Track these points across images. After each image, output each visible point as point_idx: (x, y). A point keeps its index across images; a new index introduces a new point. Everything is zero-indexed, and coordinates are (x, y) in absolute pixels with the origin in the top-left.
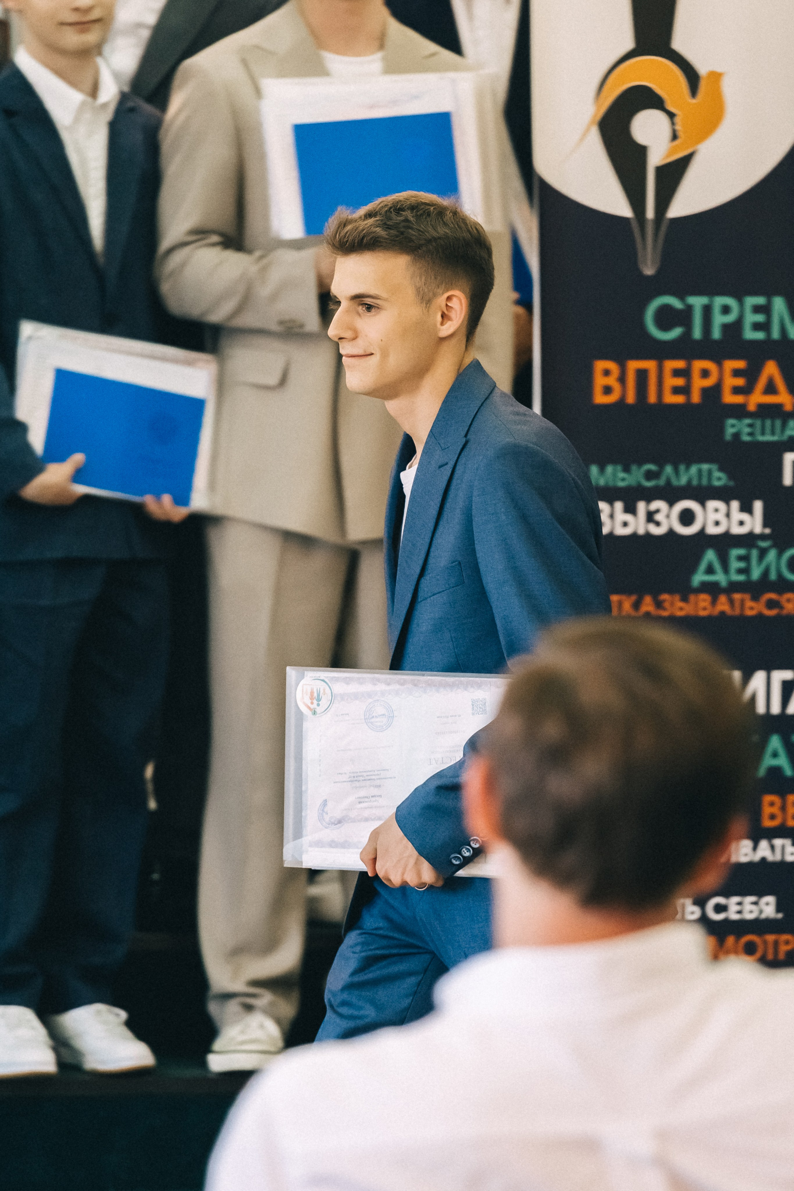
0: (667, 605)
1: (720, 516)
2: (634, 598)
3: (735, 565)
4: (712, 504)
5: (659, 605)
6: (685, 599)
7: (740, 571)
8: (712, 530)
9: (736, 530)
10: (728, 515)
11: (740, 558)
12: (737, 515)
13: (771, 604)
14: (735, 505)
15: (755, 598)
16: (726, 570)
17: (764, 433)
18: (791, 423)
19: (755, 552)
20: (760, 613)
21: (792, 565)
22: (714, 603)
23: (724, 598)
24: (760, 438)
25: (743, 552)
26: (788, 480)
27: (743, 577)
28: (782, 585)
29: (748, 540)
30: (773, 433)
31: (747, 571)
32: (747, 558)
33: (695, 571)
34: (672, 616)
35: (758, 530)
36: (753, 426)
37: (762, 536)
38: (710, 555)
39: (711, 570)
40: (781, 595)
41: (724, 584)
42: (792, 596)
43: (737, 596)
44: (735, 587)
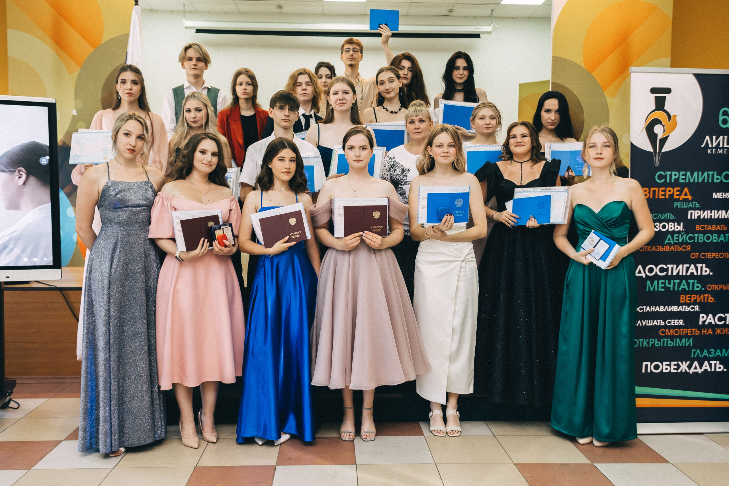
0: (658, 248)
1: (672, 226)
2: (650, 246)
3: (675, 238)
4: (670, 223)
6: (661, 247)
7: (676, 240)
8: (670, 230)
9: (676, 230)
10: (674, 226)
11: (677, 237)
12: (676, 226)
13: (684, 248)
14: (676, 223)
15: (680, 247)
16: (673, 240)
17: (683, 206)
18: (691, 203)
19: (680, 235)
20: (681, 250)
21: (690, 238)
22: (670, 248)
23: (672, 247)
24: (682, 207)
25: (677, 235)
26: (689, 218)
27: (677, 242)
28: (687, 243)
29: (679, 232)
30: (686, 206)
31: (678, 240)
32: (678, 237)
33: (665, 240)
34: (660, 251)
35: (681, 230)
36: (681, 204)
37: (682, 231)
38: (669, 236)
39: (669, 240)
40: (686, 246)
41: (673, 243)
42: (689, 246)
43: (676, 246)
44: (675, 244)
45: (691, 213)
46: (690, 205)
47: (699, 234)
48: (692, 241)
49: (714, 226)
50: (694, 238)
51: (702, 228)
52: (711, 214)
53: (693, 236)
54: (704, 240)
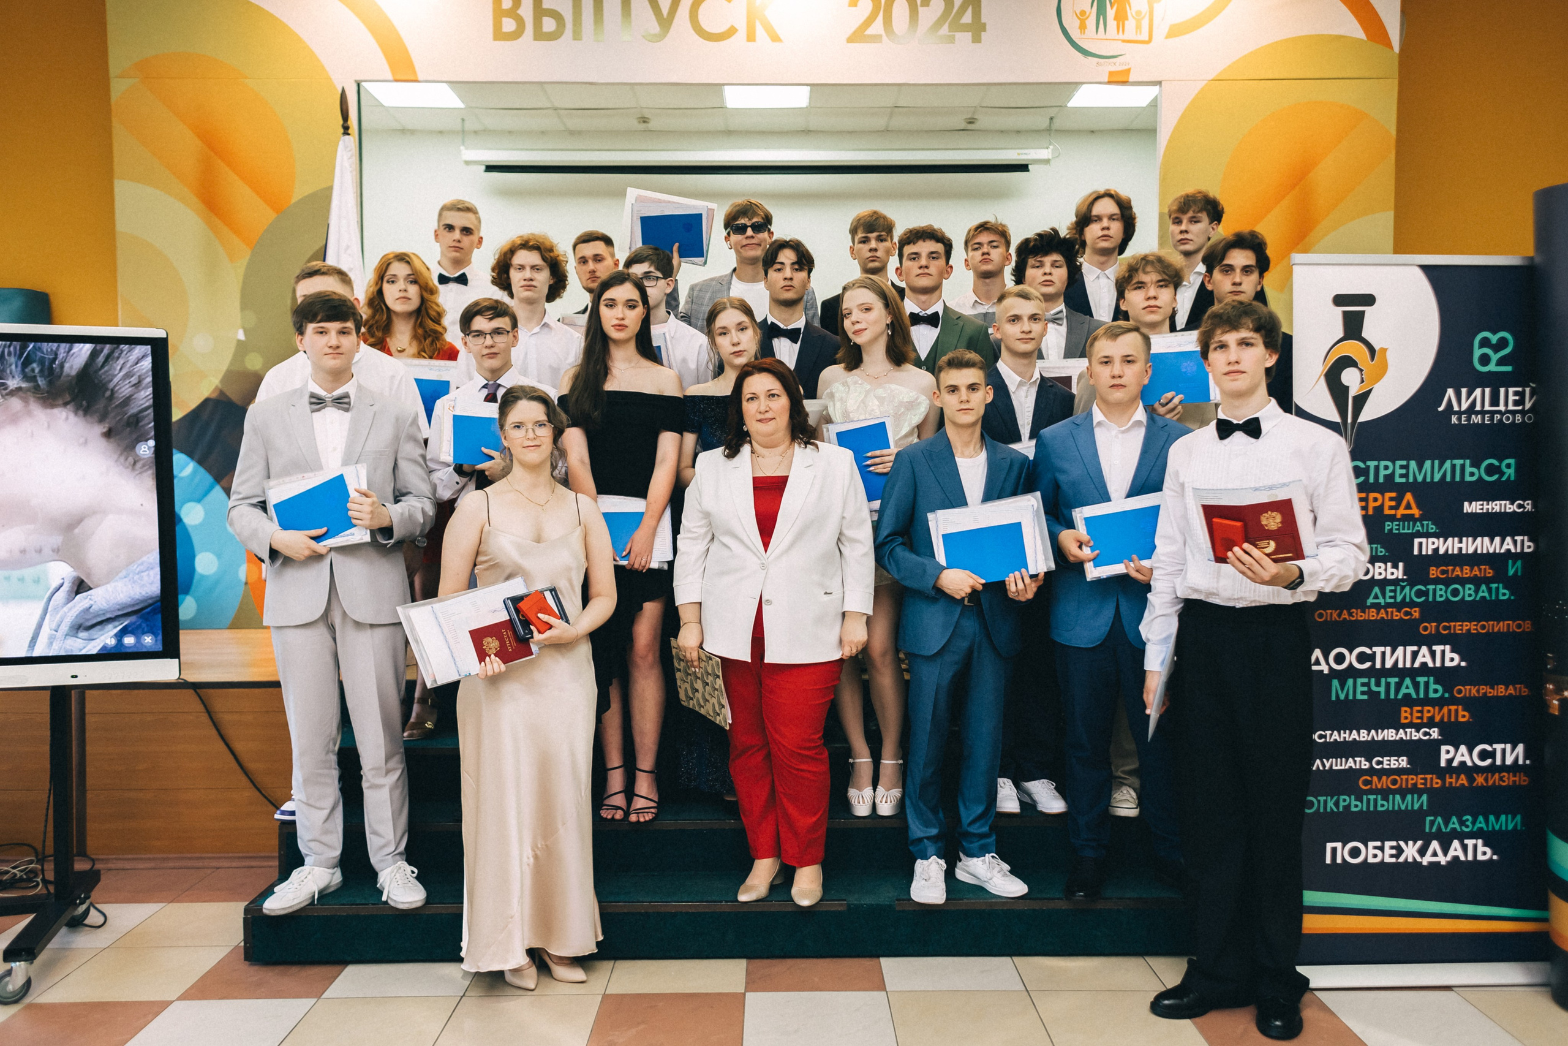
1: (1382, 571)
2: (1338, 611)
3: (1388, 594)
4: (1377, 564)
6: (1364, 612)
7: (1391, 597)
8: (1377, 577)
9: (1389, 577)
10: (1386, 570)
11: (1391, 591)
12: (1390, 570)
13: (1407, 613)
14: (1389, 564)
15: (1399, 611)
16: (1384, 597)
17: (1404, 529)
18: (1418, 524)
19: (1398, 588)
20: (1401, 618)
21: (1419, 594)
22: (1378, 614)
23: (1382, 611)
24: (1402, 531)
25: (1393, 588)
26: (1416, 552)
27: (1392, 601)
28: (1412, 604)
29: (1396, 582)
30: (1409, 529)
31: (1394, 597)
32: (1394, 591)
33: (1368, 598)
34: (1357, 621)
35: (1400, 577)
36: (1399, 525)
37: (1403, 580)
38: (1376, 590)
39: (1376, 597)
40: (1411, 609)
41: (1383, 604)
42: (1417, 609)
43: (1390, 610)
44: (1388, 605)
45: (1420, 544)
46: (1418, 527)
47: (1436, 584)
48: (1423, 599)
49: (1467, 569)
50: (1425, 593)
51: (1443, 572)
52: (1460, 545)
53: (1424, 589)
54: (1447, 598)
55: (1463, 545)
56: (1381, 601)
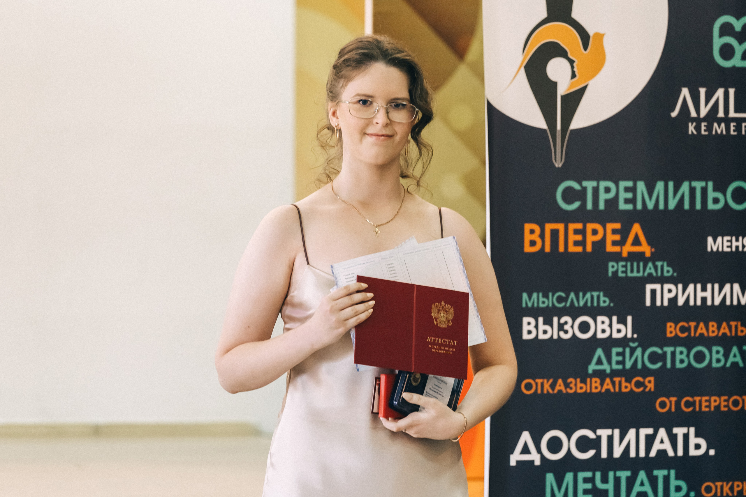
0: (572, 385)
1: (606, 326)
2: (551, 381)
3: (615, 358)
4: (600, 319)
5: (567, 385)
6: (584, 381)
7: (618, 363)
8: (600, 335)
9: (615, 335)
10: (610, 326)
11: (618, 354)
12: (616, 326)
13: (638, 384)
14: (615, 319)
15: (629, 380)
16: (610, 362)
17: (632, 271)
18: (650, 265)
19: (628, 350)
20: (631, 390)
21: (654, 358)
22: (602, 384)
23: (608, 380)
24: (630, 274)
25: (620, 350)
26: (648, 303)
27: (620, 367)
28: (645, 372)
29: (624, 342)
30: (638, 271)
31: (623, 362)
32: (623, 354)
33: (589, 363)
34: (575, 393)
35: (629, 335)
36: (625, 266)
37: (632, 340)
38: (599, 352)
39: (599, 362)
40: (644, 378)
41: (608, 371)
42: (652, 379)
43: (617, 380)
44: (614, 373)
45: (653, 292)
46: (650, 269)
47: (675, 346)
48: (659, 365)
49: (713, 325)
50: (662, 357)
51: (683, 329)
52: (704, 294)
53: (659, 351)
54: (689, 363)
55: (708, 294)
56: (606, 367)
